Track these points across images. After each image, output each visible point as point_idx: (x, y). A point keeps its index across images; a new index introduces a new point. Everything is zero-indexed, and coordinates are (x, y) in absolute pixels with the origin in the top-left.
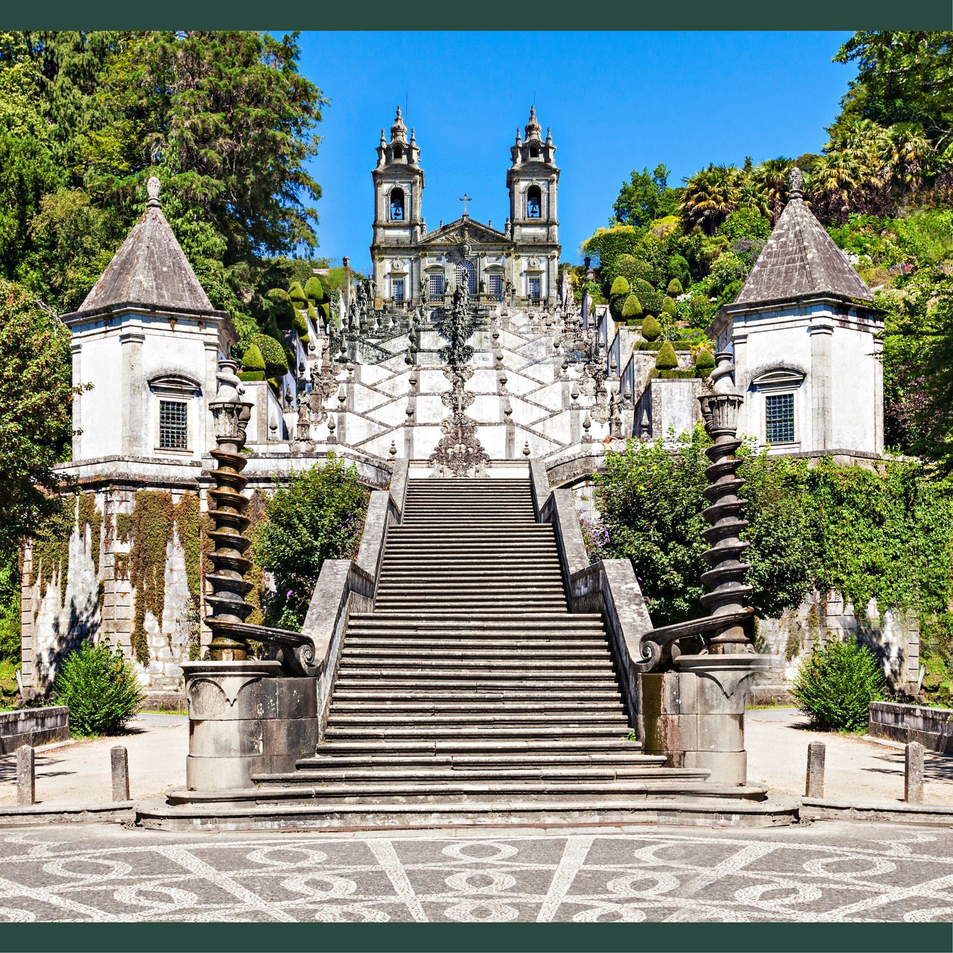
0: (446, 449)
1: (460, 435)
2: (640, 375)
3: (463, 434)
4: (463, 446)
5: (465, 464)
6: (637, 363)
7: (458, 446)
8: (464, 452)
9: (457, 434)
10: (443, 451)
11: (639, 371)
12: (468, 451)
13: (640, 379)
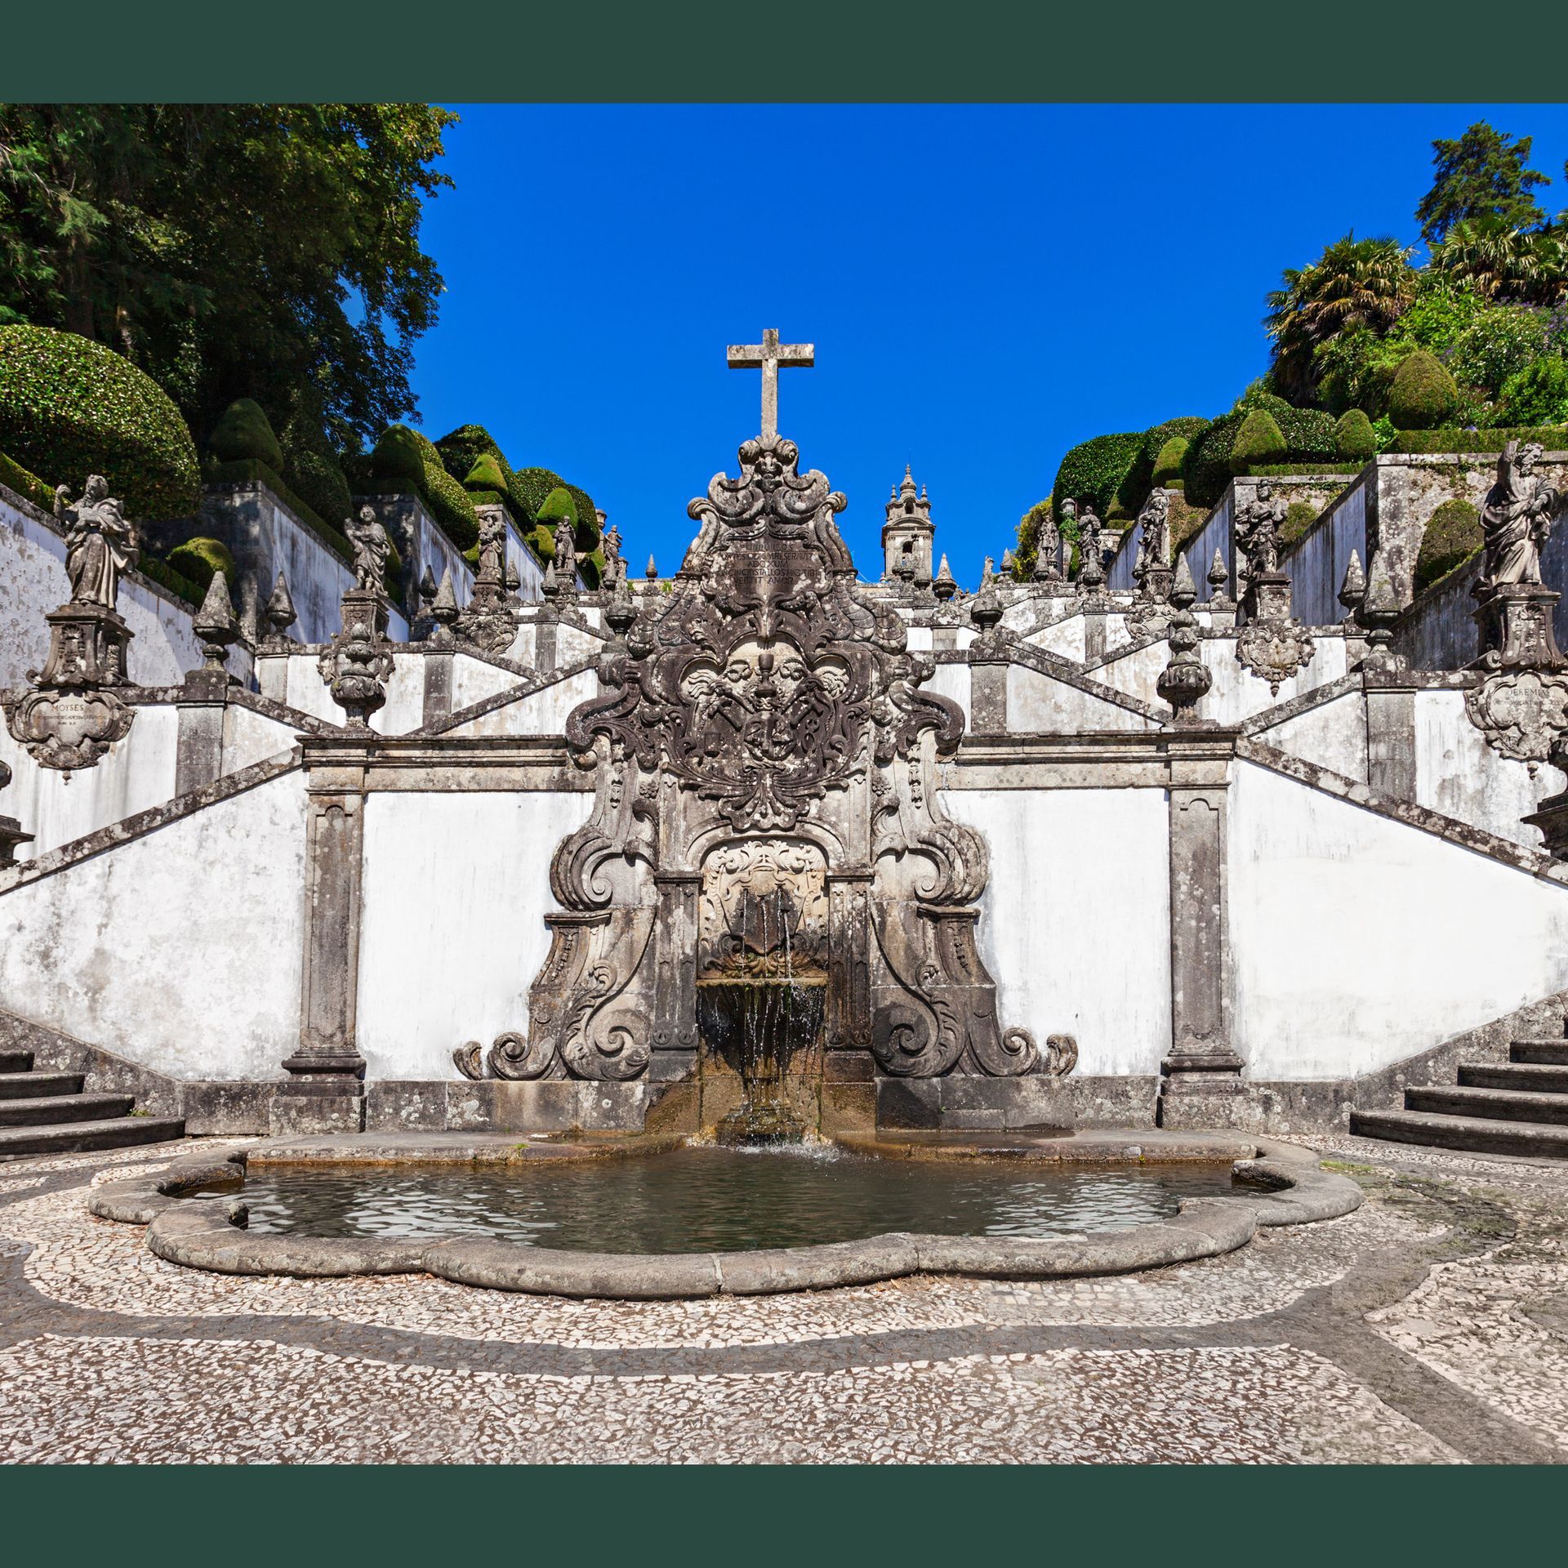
0: (675, 673)
1: (764, 589)
2: (1399, 531)
3: (784, 580)
4: (782, 652)
5: (792, 764)
6: (1389, 491)
7: (750, 651)
8: (789, 687)
9: (745, 579)
10: (656, 684)
11: (1394, 515)
12: (816, 686)
13: (1399, 541)
